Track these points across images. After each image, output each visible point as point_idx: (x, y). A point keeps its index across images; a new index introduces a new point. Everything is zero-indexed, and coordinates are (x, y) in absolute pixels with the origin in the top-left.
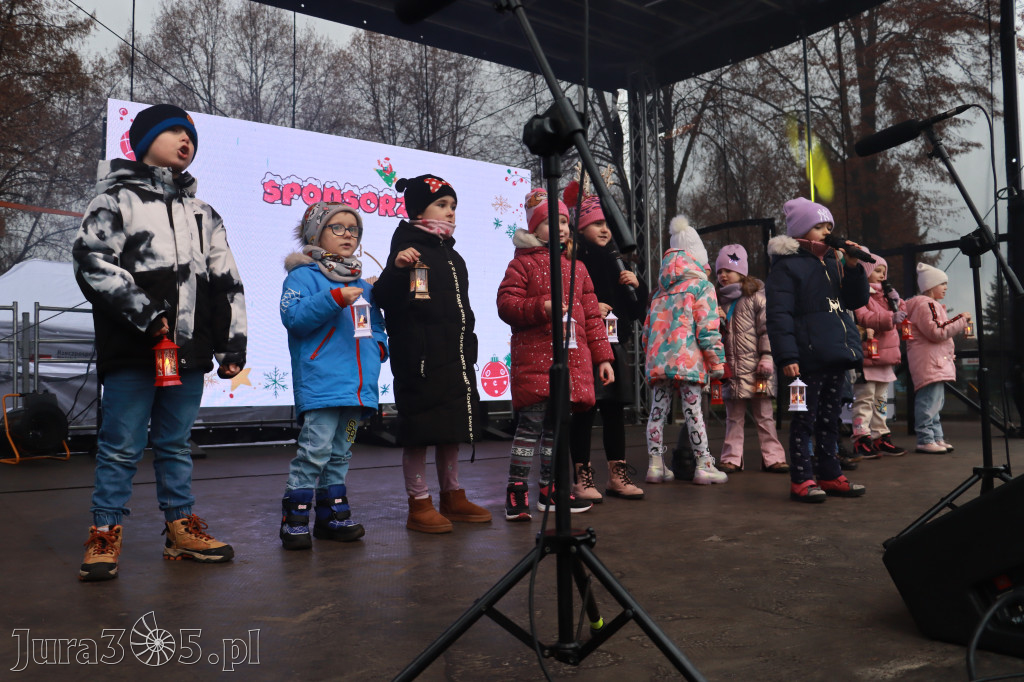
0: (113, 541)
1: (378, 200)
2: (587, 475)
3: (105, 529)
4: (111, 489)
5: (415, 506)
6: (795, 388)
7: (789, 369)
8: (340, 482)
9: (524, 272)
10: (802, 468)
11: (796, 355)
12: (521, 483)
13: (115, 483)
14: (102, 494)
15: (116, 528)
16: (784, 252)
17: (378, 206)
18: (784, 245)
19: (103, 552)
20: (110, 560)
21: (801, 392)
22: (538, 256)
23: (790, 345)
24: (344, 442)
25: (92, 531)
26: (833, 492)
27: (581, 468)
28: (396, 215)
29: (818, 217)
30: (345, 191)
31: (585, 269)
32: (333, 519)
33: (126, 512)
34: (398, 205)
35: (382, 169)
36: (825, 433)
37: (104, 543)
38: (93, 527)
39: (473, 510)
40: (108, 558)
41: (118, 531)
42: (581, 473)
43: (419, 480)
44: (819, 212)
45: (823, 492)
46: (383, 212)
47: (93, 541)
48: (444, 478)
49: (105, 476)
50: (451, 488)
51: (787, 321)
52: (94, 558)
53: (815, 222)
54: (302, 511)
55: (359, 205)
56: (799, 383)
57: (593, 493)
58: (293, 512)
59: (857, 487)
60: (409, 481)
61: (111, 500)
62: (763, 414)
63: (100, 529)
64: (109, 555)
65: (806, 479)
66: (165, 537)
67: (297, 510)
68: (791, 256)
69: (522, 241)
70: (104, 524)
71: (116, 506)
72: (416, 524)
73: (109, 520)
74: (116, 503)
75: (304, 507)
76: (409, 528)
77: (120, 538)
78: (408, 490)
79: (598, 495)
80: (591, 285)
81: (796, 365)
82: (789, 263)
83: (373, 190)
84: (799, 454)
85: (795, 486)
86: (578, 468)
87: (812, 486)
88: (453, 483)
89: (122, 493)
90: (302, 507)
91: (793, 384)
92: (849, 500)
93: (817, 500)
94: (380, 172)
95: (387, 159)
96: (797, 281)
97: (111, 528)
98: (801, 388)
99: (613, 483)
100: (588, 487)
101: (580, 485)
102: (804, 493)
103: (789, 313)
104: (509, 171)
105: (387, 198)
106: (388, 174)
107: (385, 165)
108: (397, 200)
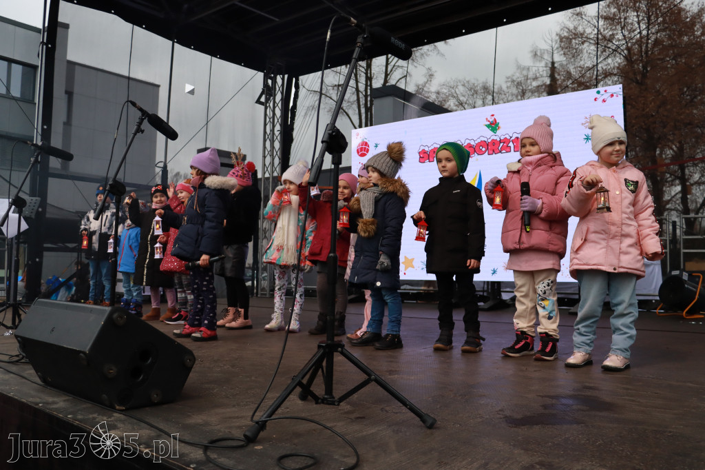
1: (488, 145)
17: (488, 148)
28: (500, 152)
30: (465, 144)
34: (501, 144)
35: (489, 123)
46: (492, 152)
55: (475, 151)
83: (483, 139)
94: (487, 126)
95: (493, 115)
104: (598, 92)
105: (494, 142)
106: (493, 125)
107: (491, 120)
108: (500, 142)
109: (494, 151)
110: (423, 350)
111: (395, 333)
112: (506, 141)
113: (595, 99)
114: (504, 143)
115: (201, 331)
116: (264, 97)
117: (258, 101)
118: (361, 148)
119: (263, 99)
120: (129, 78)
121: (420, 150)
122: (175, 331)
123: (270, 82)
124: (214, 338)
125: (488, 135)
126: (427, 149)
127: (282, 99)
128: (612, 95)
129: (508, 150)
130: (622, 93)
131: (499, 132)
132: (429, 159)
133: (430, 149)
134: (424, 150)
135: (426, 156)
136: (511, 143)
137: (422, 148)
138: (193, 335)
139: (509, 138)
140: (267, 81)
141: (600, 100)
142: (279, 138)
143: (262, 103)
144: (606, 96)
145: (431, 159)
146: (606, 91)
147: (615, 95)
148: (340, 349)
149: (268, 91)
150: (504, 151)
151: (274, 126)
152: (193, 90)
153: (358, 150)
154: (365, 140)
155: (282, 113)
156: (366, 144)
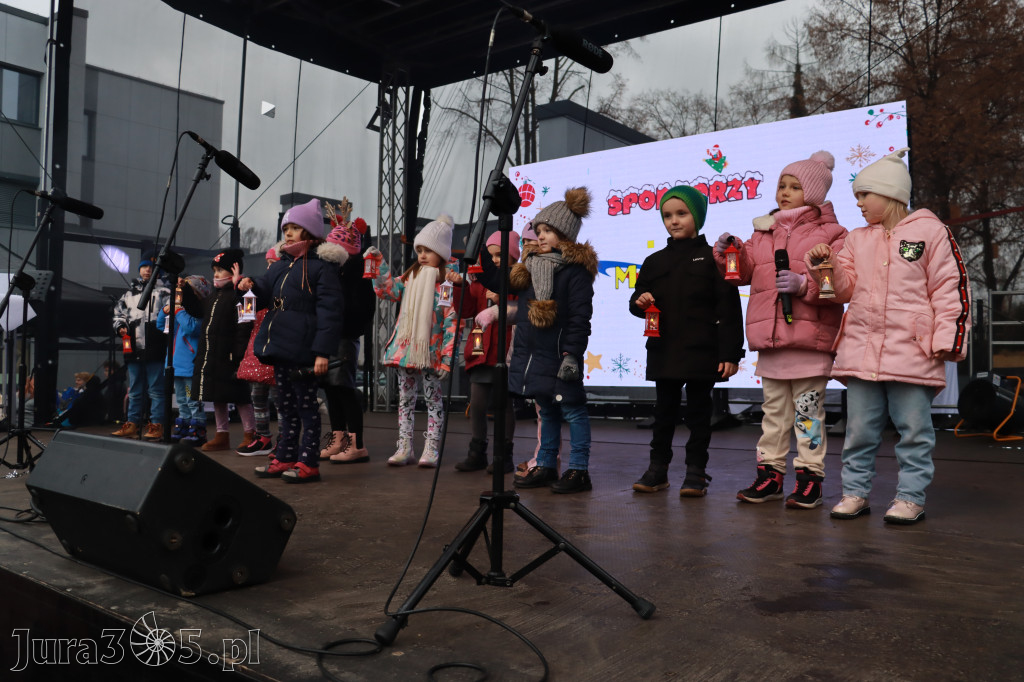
1: (709, 189)
17: (709, 194)
28: (727, 199)
34: (729, 188)
35: (711, 158)
46: (714, 199)
83: (702, 181)
104: (871, 112)
105: (718, 184)
106: (717, 161)
107: (714, 153)
108: (727, 184)
109: (717, 198)
110: (622, 494)
111: (580, 468)
112: (735, 184)
113: (867, 123)
114: (733, 186)
115: (297, 468)
116: (379, 119)
117: (371, 126)
119: (378, 123)
120: (179, 91)
121: (610, 197)
122: (258, 469)
123: (387, 97)
124: (314, 478)
125: (710, 175)
126: (619, 195)
127: (405, 123)
128: (891, 117)
129: (739, 196)
130: (905, 114)
131: (725, 171)
132: (622, 209)
133: (624, 195)
134: (615, 197)
135: (618, 206)
136: (743, 186)
137: (613, 194)
138: (285, 473)
139: (739, 179)
140: (384, 95)
141: (873, 124)
142: (401, 179)
143: (376, 129)
144: (882, 118)
145: (626, 210)
146: (882, 111)
147: (895, 116)
148: (512, 504)
149: (386, 111)
150: (732, 199)
151: (394, 162)
152: (274, 109)
154: (528, 183)
155: (405, 142)
156: (531, 188)
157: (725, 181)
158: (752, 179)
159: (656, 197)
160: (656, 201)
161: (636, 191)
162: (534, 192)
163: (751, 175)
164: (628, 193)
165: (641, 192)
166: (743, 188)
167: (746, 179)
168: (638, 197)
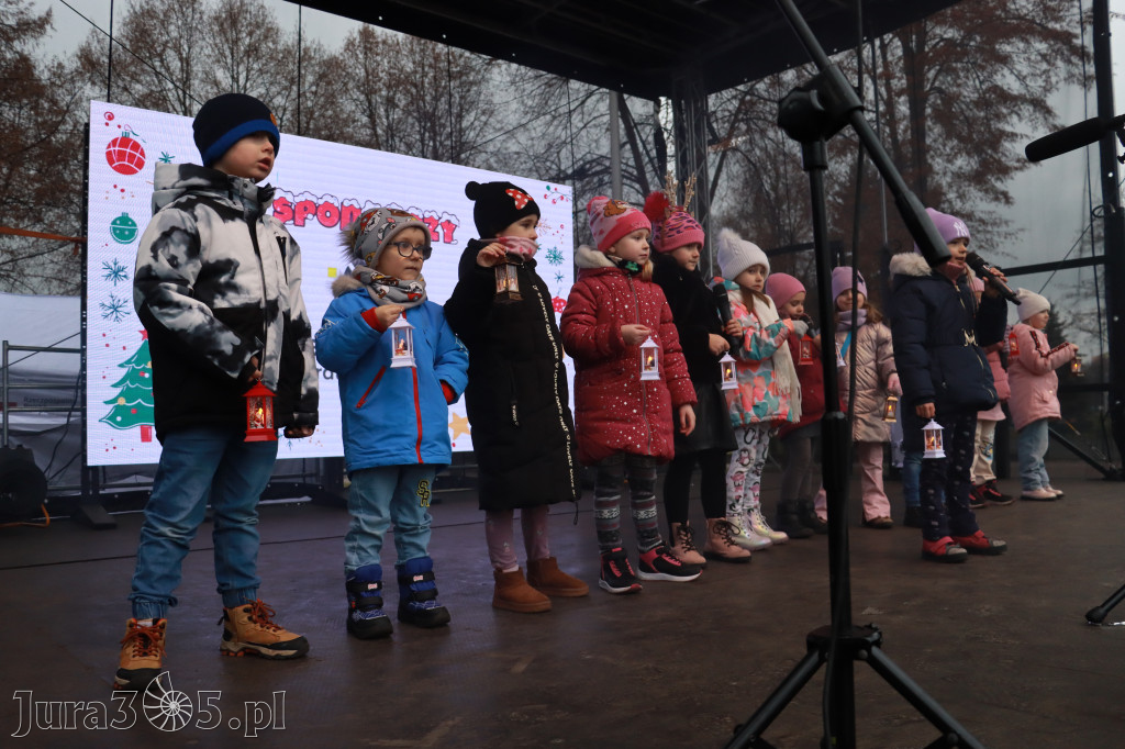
0: (157, 640)
2: (686, 535)
3: (148, 623)
4: (158, 571)
5: (502, 579)
6: (930, 433)
7: (925, 409)
8: (421, 555)
9: (591, 297)
10: (936, 523)
11: (933, 393)
12: (619, 549)
13: (164, 564)
14: (145, 576)
15: (160, 622)
16: (916, 273)
18: (916, 265)
19: (145, 654)
20: (155, 665)
21: (937, 436)
22: (607, 279)
23: (924, 380)
24: (417, 508)
25: (131, 625)
26: (974, 550)
27: (679, 529)
29: (956, 231)
31: (662, 294)
32: (412, 600)
33: (173, 602)
36: (957, 483)
37: (145, 641)
38: (133, 620)
39: (566, 583)
40: (151, 662)
41: (163, 626)
42: (679, 534)
43: (507, 550)
44: (956, 226)
45: (964, 551)
47: (131, 639)
48: (531, 544)
49: (154, 554)
50: (540, 557)
51: (920, 353)
52: (137, 663)
53: (952, 237)
54: (373, 590)
56: (934, 426)
57: (695, 557)
58: (363, 594)
59: (997, 543)
60: (494, 552)
61: (155, 585)
62: (871, 461)
63: (142, 623)
64: (153, 657)
65: (942, 536)
66: (221, 629)
67: (367, 591)
68: (924, 278)
69: (588, 260)
70: (145, 617)
71: (163, 593)
72: (503, 601)
73: (152, 610)
74: (163, 589)
75: (375, 586)
76: (495, 607)
77: (164, 636)
78: (493, 561)
79: (702, 560)
80: (669, 314)
81: (932, 405)
82: (922, 286)
84: (933, 508)
85: (929, 544)
86: (675, 529)
87: (950, 544)
88: (543, 550)
89: (170, 578)
90: (372, 586)
91: (927, 428)
92: (990, 558)
93: (957, 559)
96: (930, 308)
97: (155, 622)
98: (938, 431)
99: (712, 544)
100: (689, 550)
101: (678, 548)
102: (941, 551)
103: (922, 344)
104: (548, 188)
112: (431, 221)
113: (545, 196)
114: (429, 223)
118: (121, 155)
126: (289, 198)
128: (562, 197)
129: (435, 237)
130: (571, 198)
132: (293, 218)
133: (298, 200)
136: (440, 226)
141: (550, 199)
144: (557, 195)
145: (299, 221)
146: (555, 189)
147: (565, 198)
153: (109, 154)
154: (131, 136)
156: (136, 146)
157: (421, 217)
158: (449, 222)
159: (340, 213)
160: (340, 219)
161: (315, 200)
162: (142, 153)
163: (448, 218)
164: (301, 199)
165: (321, 202)
166: (439, 229)
167: (443, 220)
168: (317, 208)
